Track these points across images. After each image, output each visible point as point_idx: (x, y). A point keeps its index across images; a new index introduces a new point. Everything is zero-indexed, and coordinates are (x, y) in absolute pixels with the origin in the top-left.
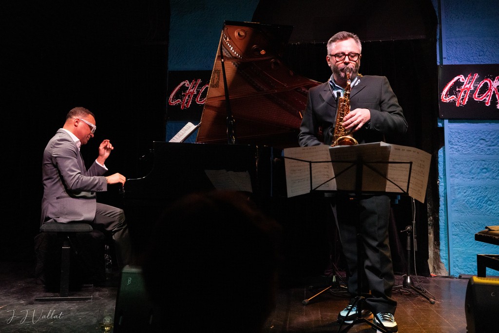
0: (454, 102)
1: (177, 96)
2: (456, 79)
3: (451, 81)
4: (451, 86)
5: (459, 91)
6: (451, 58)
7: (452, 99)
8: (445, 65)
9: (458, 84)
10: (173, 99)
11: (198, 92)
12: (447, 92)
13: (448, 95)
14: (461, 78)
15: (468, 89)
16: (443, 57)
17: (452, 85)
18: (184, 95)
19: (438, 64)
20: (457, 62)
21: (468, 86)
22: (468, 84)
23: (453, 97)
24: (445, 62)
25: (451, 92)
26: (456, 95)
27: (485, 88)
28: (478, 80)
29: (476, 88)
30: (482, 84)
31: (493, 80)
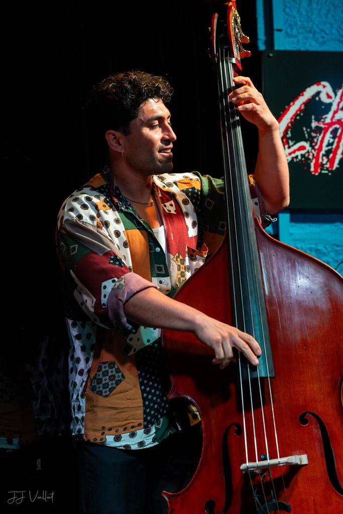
0: (306, 160)
2: (310, 92)
3: (295, 98)
4: (296, 115)
5: (319, 130)
6: (295, 32)
7: (299, 153)
8: (279, 51)
12: (285, 132)
13: (288, 139)
14: (324, 90)
16: (275, 27)
17: (300, 110)
19: (262, 47)
20: (313, 42)
23: (303, 148)
24: (281, 43)
25: (296, 133)
26: (311, 140)
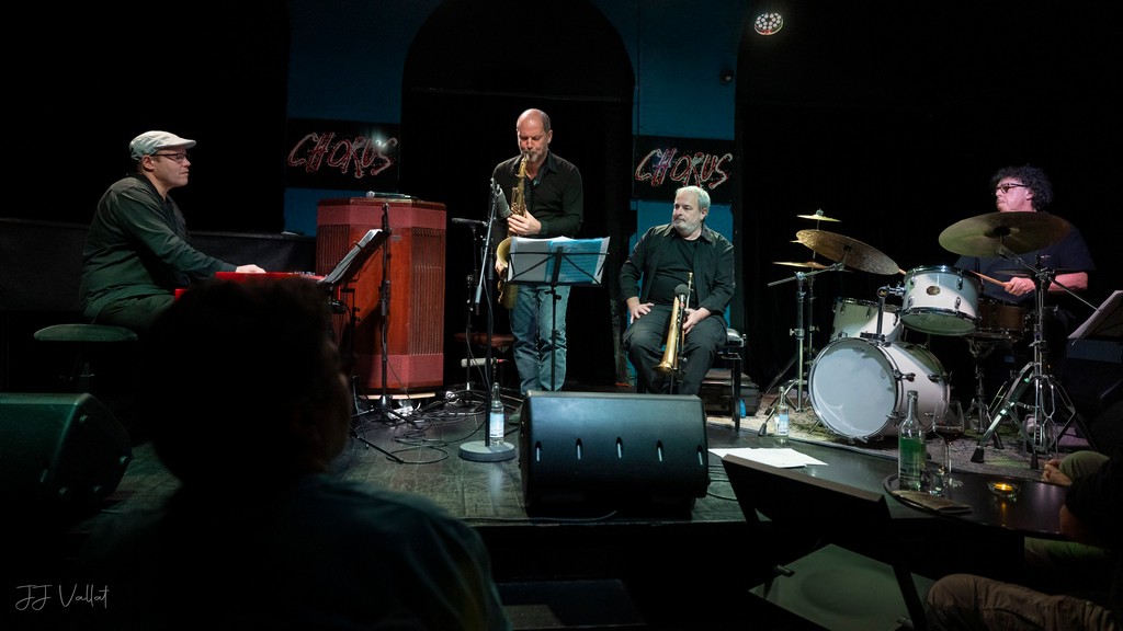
0: (650, 180)
1: (299, 154)
2: (652, 153)
4: (646, 162)
5: (655, 168)
9: (655, 159)
10: (295, 158)
11: (331, 150)
12: (642, 168)
13: (642, 172)
14: (658, 152)
15: (666, 166)
16: (640, 126)
18: (311, 153)
20: (655, 132)
21: (665, 162)
22: (666, 160)
25: (647, 168)
26: (652, 173)
27: (683, 166)
28: (677, 157)
29: (673, 165)
30: (680, 161)
31: (693, 157)
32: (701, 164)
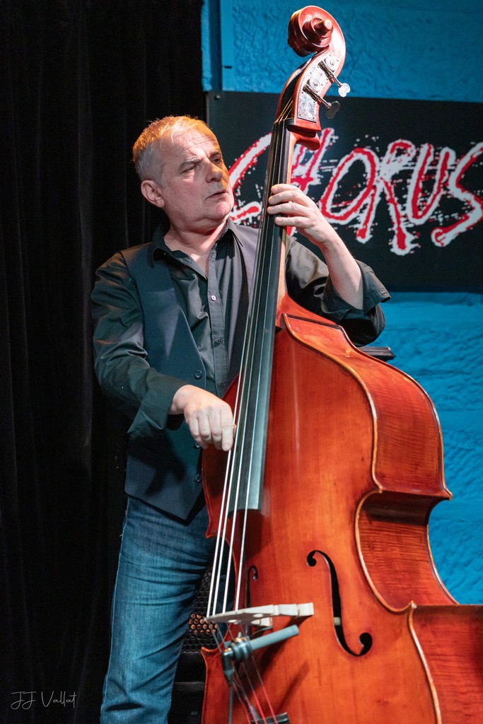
0: (257, 224)
2: (265, 142)
3: (246, 149)
4: (247, 169)
6: (247, 69)
7: (249, 216)
8: (228, 93)
15: (302, 182)
16: (224, 62)
17: (252, 163)
19: (207, 87)
20: (268, 83)
21: (301, 171)
22: (303, 163)
23: (254, 209)
24: (231, 83)
25: (247, 190)
27: (355, 182)
28: (336, 152)
29: (326, 178)
30: (346, 165)
31: (381, 154)
32: (406, 174)
